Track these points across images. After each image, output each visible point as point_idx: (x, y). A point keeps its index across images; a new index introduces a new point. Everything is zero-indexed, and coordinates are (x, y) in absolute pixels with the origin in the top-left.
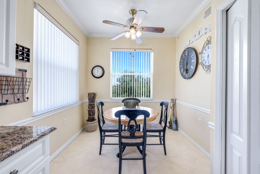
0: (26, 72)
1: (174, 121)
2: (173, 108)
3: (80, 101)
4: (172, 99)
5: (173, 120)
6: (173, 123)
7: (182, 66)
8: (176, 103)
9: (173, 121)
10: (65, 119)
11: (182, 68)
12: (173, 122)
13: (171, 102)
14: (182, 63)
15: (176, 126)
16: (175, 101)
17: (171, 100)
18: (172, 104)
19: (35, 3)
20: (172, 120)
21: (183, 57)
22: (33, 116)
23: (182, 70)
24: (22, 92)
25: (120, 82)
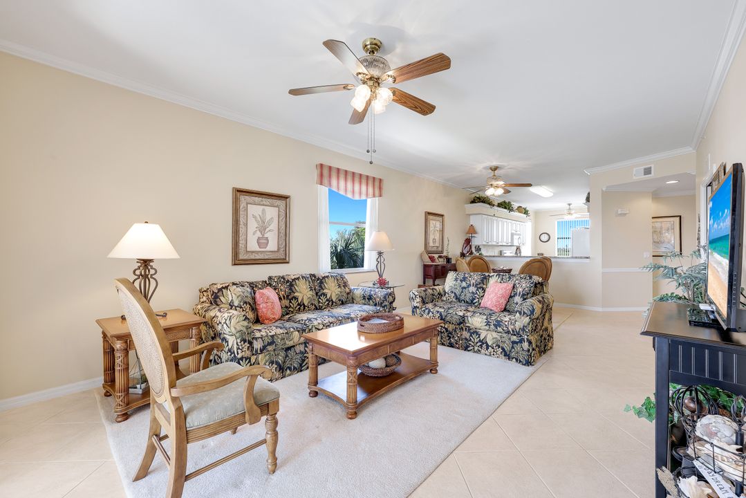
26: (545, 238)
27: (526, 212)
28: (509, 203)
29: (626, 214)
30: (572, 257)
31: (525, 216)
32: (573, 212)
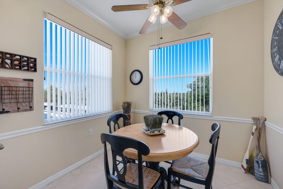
0: (33, 81)
1: (260, 162)
2: (256, 134)
3: (113, 111)
4: (255, 118)
5: (256, 159)
6: (256, 165)
7: (275, 49)
8: (265, 126)
9: (257, 162)
10: (90, 130)
11: (276, 54)
12: (255, 162)
13: (253, 122)
14: (275, 44)
15: (264, 173)
16: (262, 121)
17: (253, 120)
18: (255, 127)
19: (45, 13)
20: (254, 159)
21: (278, 28)
22: (44, 125)
23: (277, 59)
24: (28, 101)
25: (191, 89)
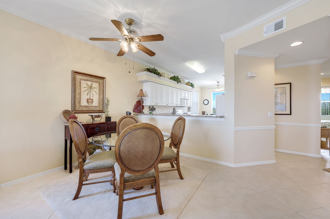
26: (206, 102)
27: (192, 85)
28: (178, 77)
29: (255, 77)
30: (217, 117)
31: (191, 87)
32: (220, 87)
